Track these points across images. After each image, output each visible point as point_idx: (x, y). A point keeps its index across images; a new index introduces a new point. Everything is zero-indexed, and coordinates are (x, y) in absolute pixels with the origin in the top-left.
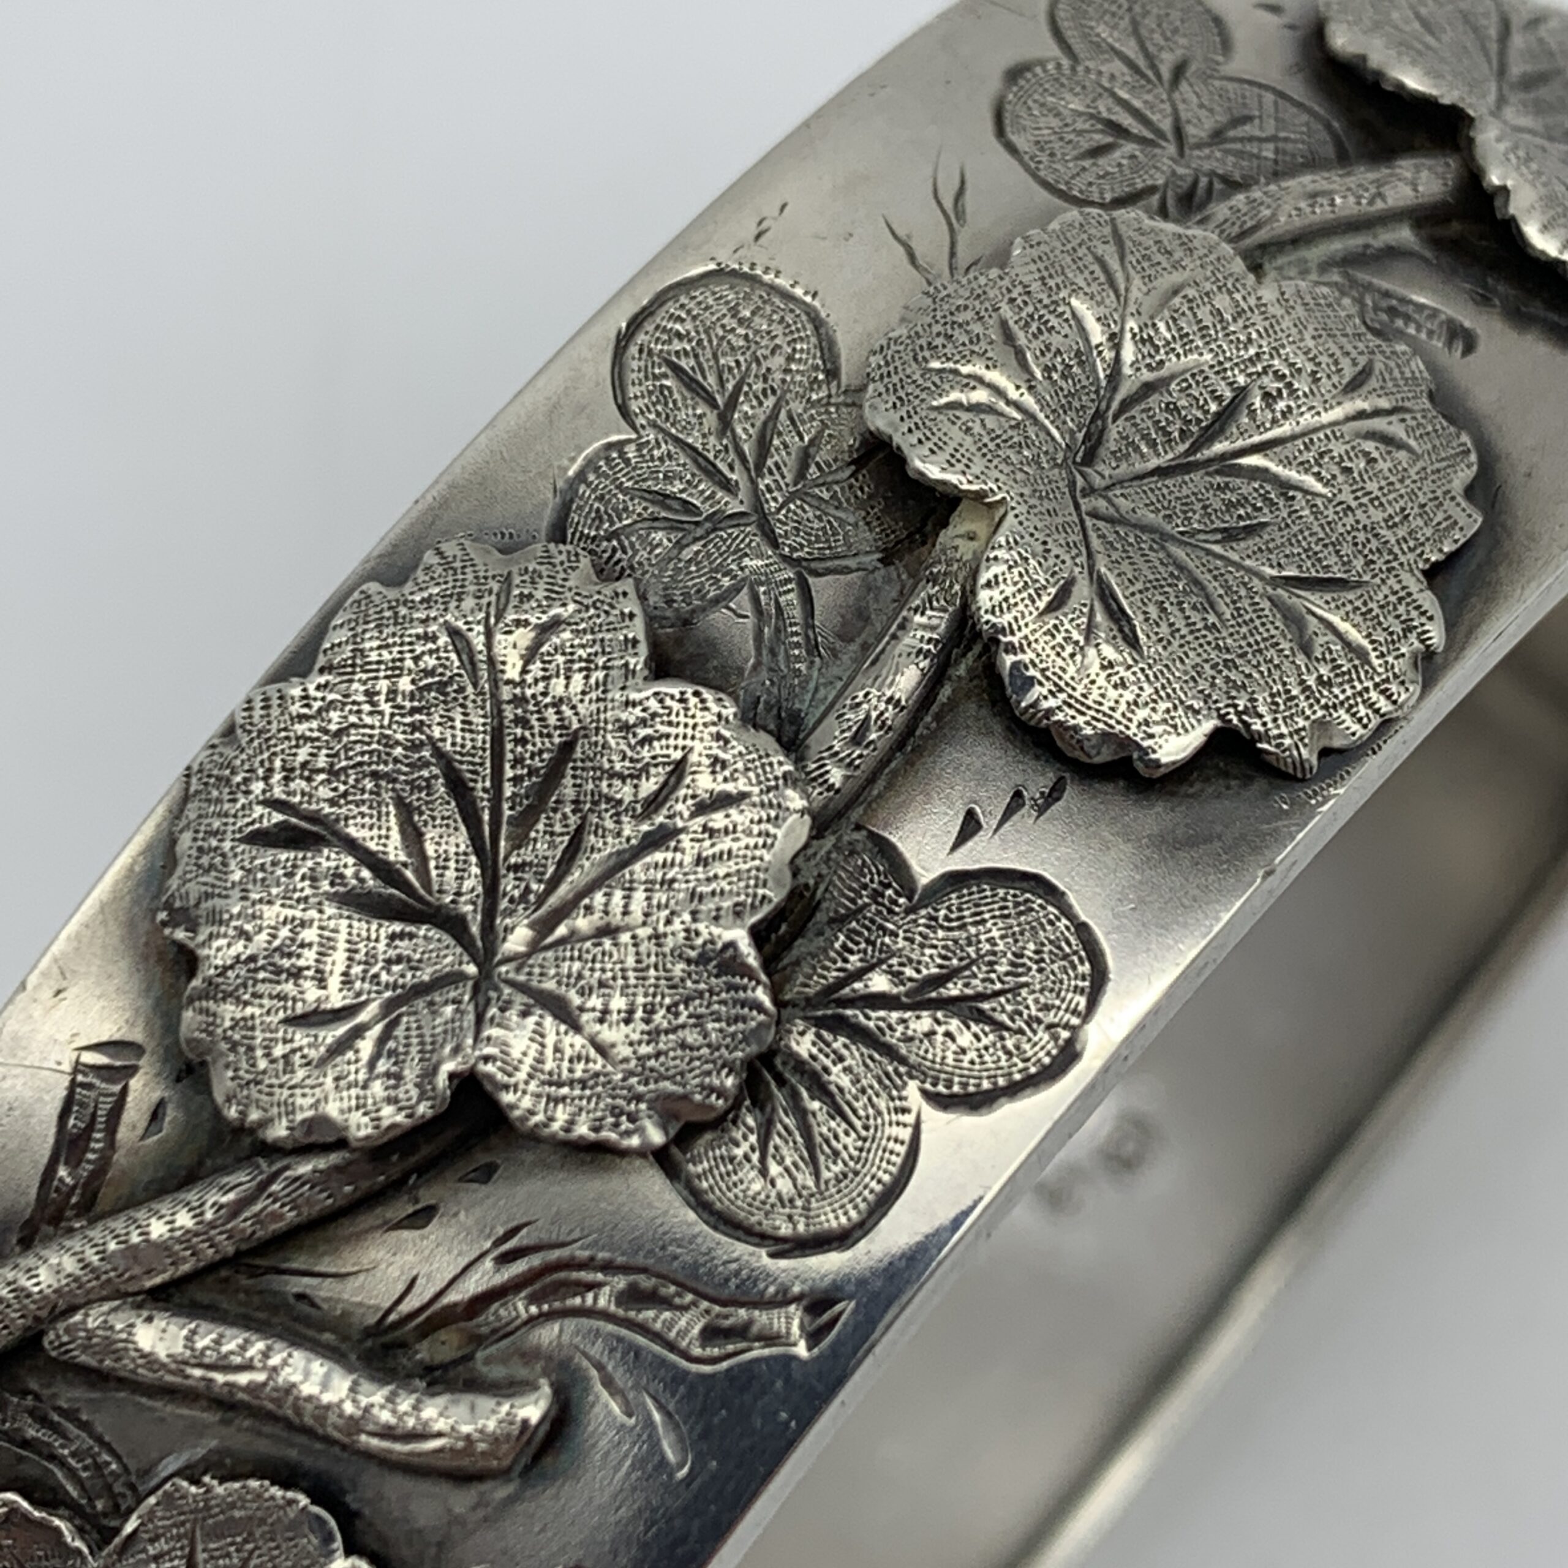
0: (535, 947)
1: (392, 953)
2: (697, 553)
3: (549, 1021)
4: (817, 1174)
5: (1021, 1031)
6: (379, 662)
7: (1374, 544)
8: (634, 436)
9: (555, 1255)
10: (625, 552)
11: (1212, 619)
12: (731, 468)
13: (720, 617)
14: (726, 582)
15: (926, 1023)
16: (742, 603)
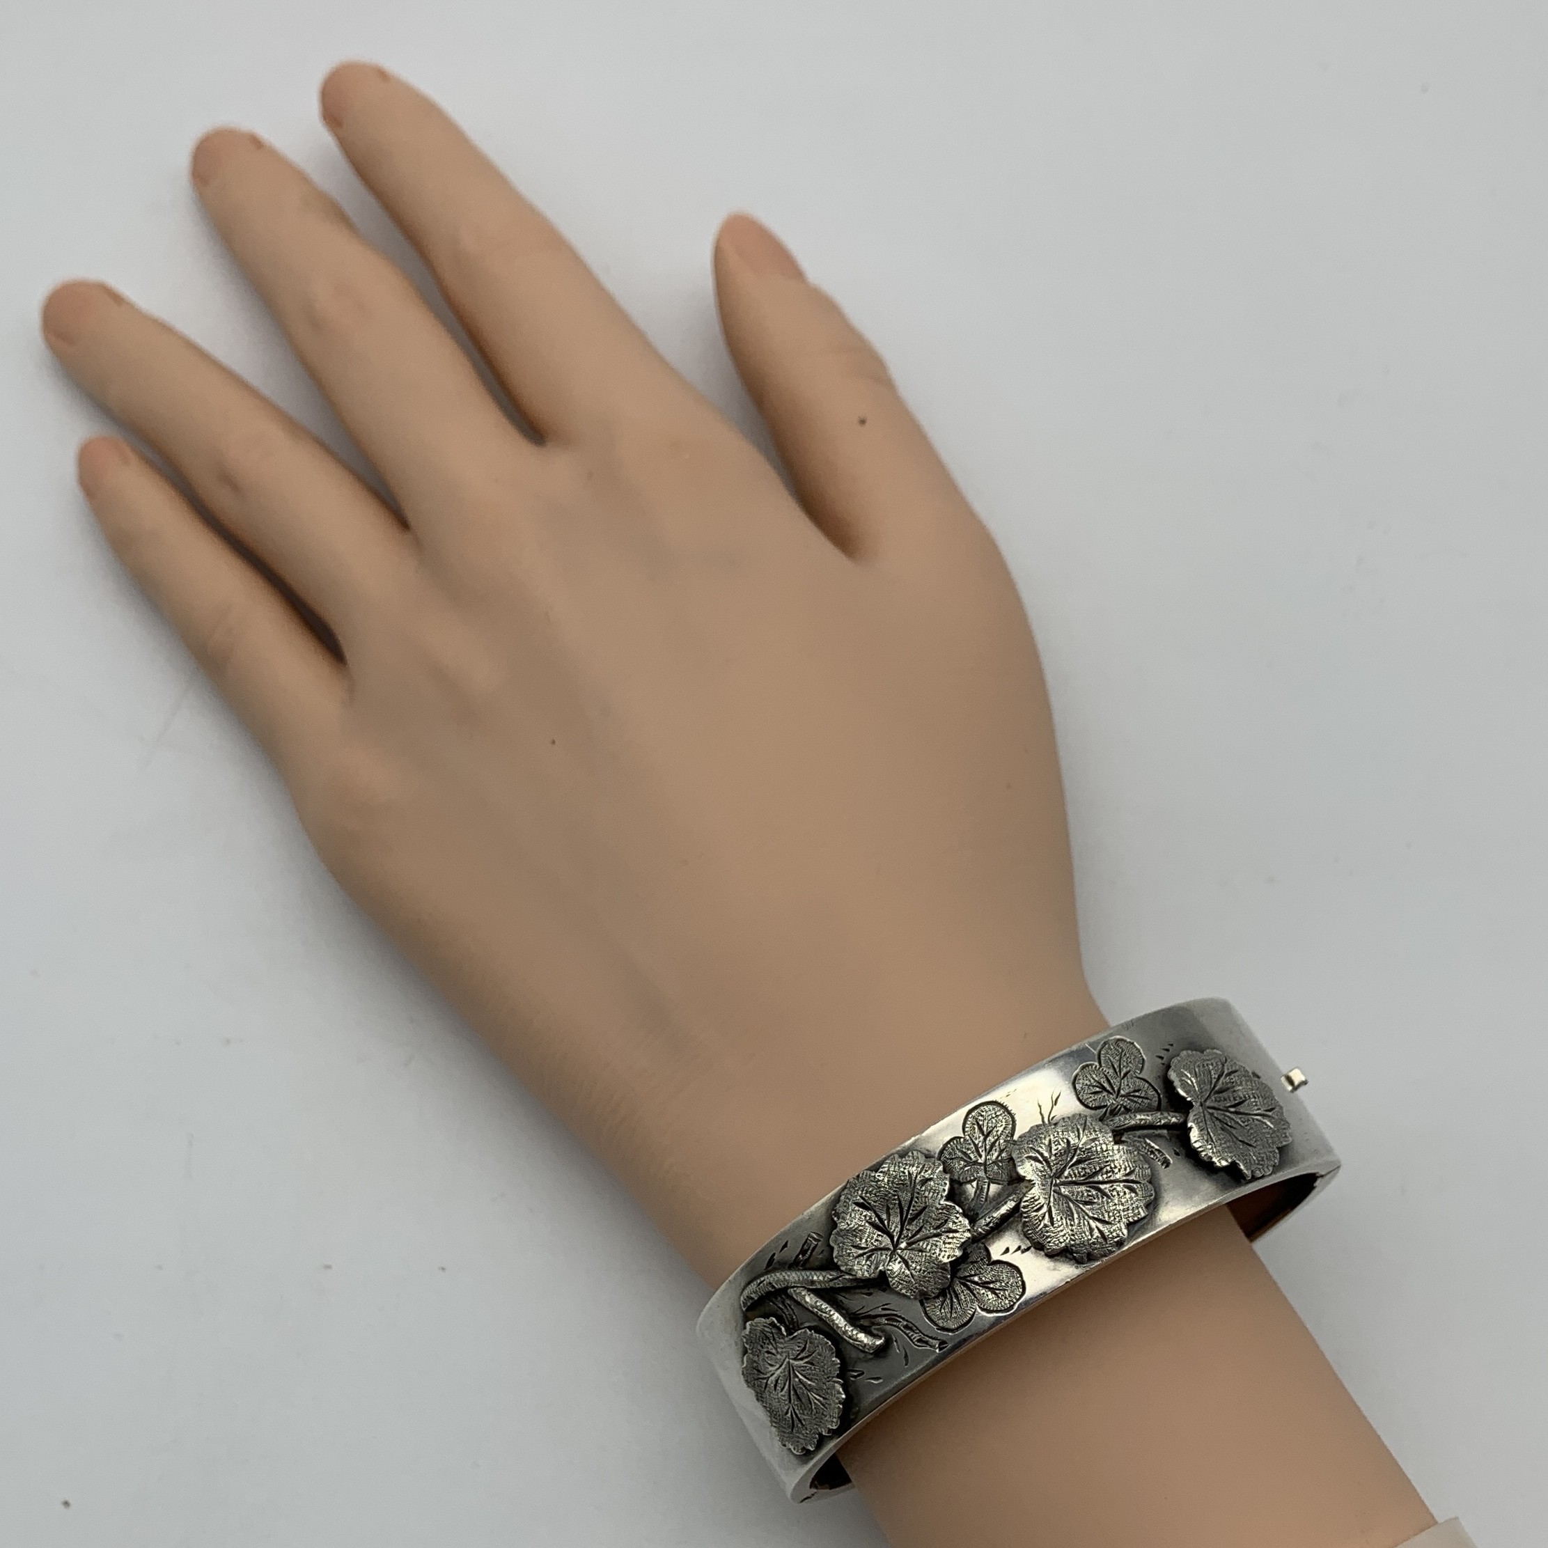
0: (906, 1248)
1: (877, 1238)
2: (968, 1169)
3: (904, 1266)
4: (951, 1315)
5: (1003, 1300)
7: (1118, 1215)
8: (964, 1137)
9: (895, 1313)
10: (952, 1165)
11: (1072, 1223)
12: (982, 1151)
13: (969, 1186)
14: (972, 1178)
15: (984, 1291)
16: (974, 1184)
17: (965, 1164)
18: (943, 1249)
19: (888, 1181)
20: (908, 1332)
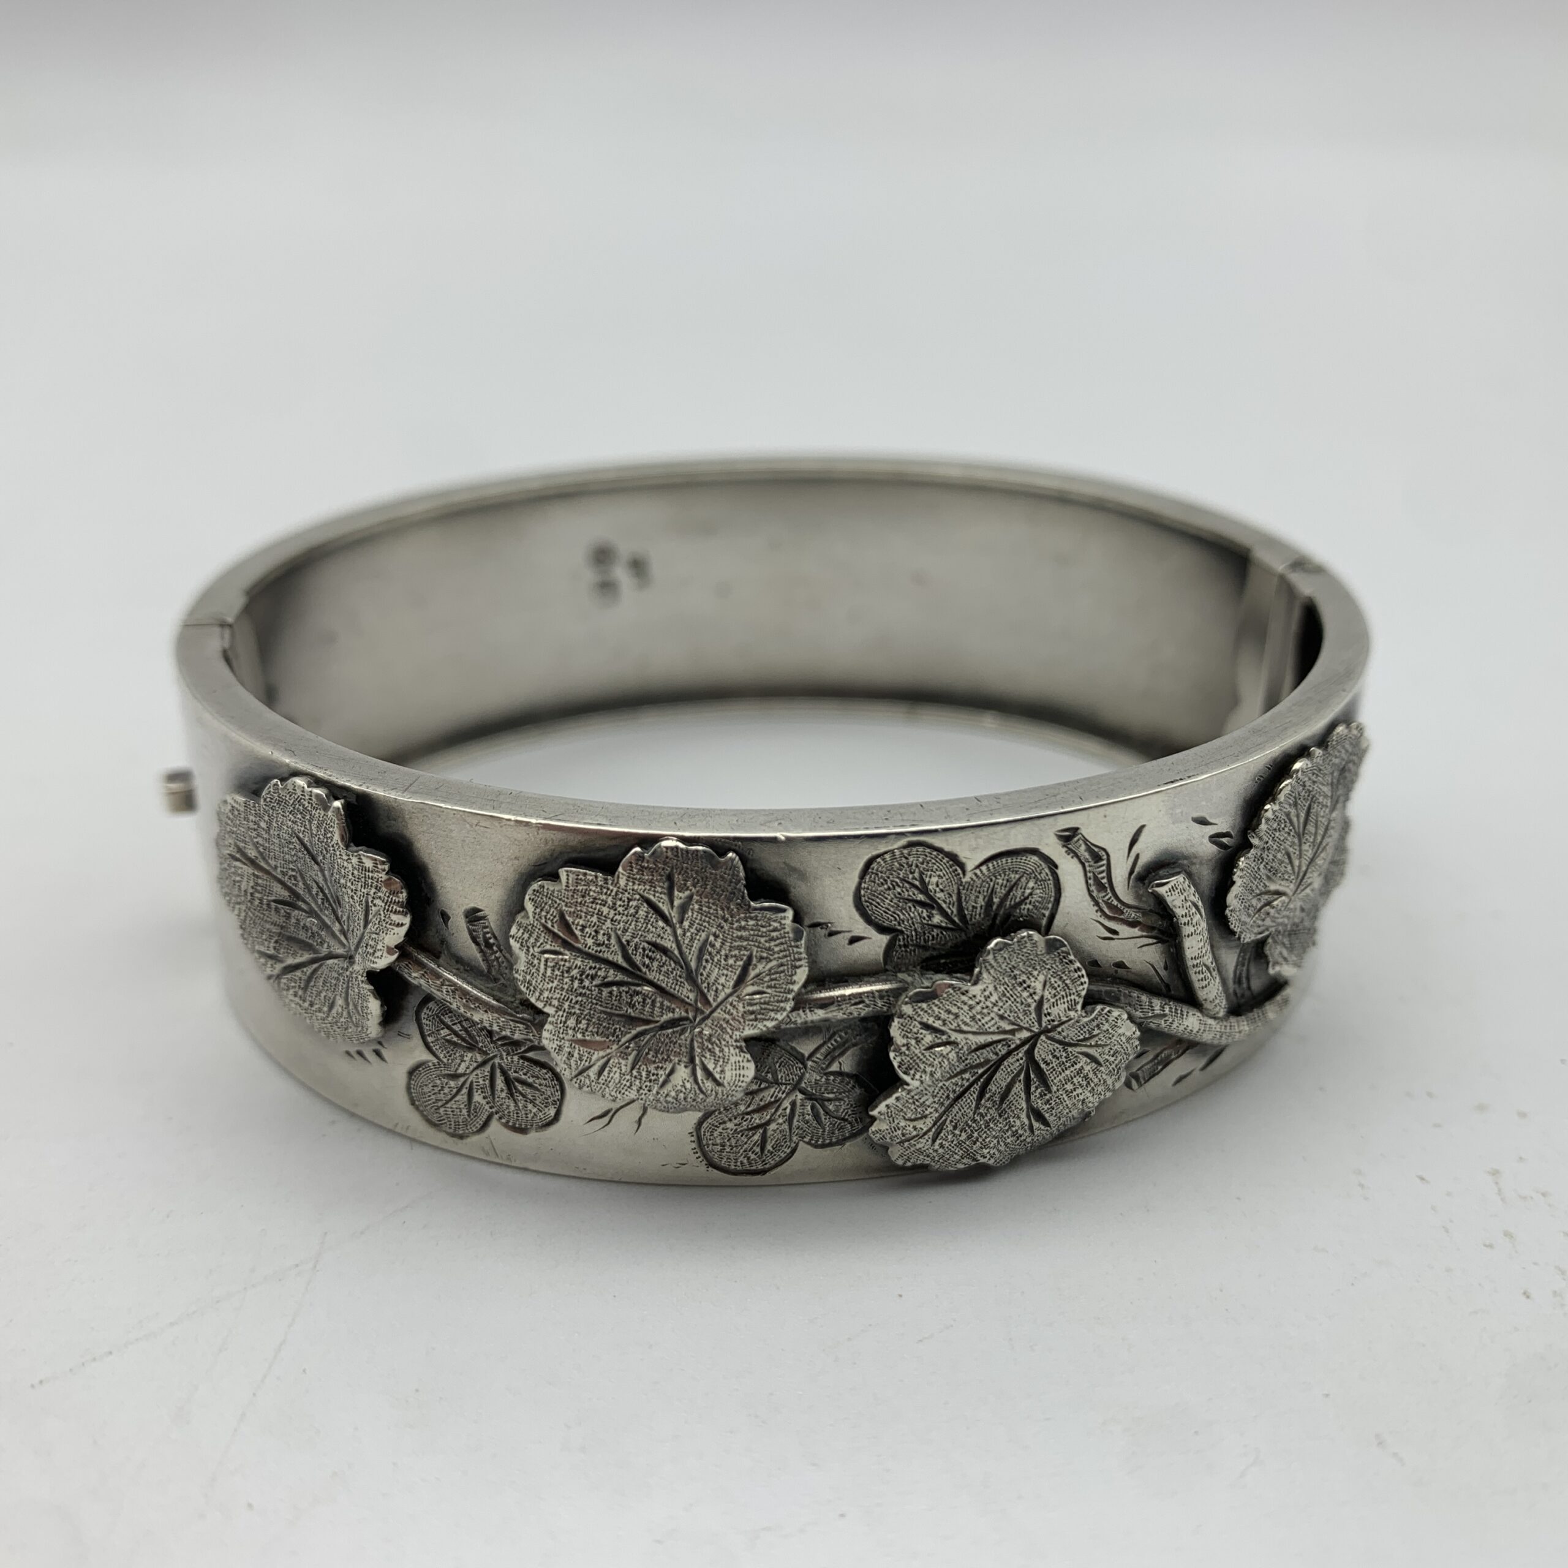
0: (1021, 1028)
1: (1054, 1060)
2: (828, 1093)
3: (1046, 1006)
4: (1019, 879)
5: (917, 866)
6: (962, 1149)
8: (801, 1143)
10: (847, 1112)
11: (712, 938)
12: (785, 1109)
13: (846, 1068)
14: (832, 1078)
15: (940, 895)
16: (835, 1067)
17: (826, 1103)
18: (966, 1008)
19: (975, 1143)
20: (1104, 881)
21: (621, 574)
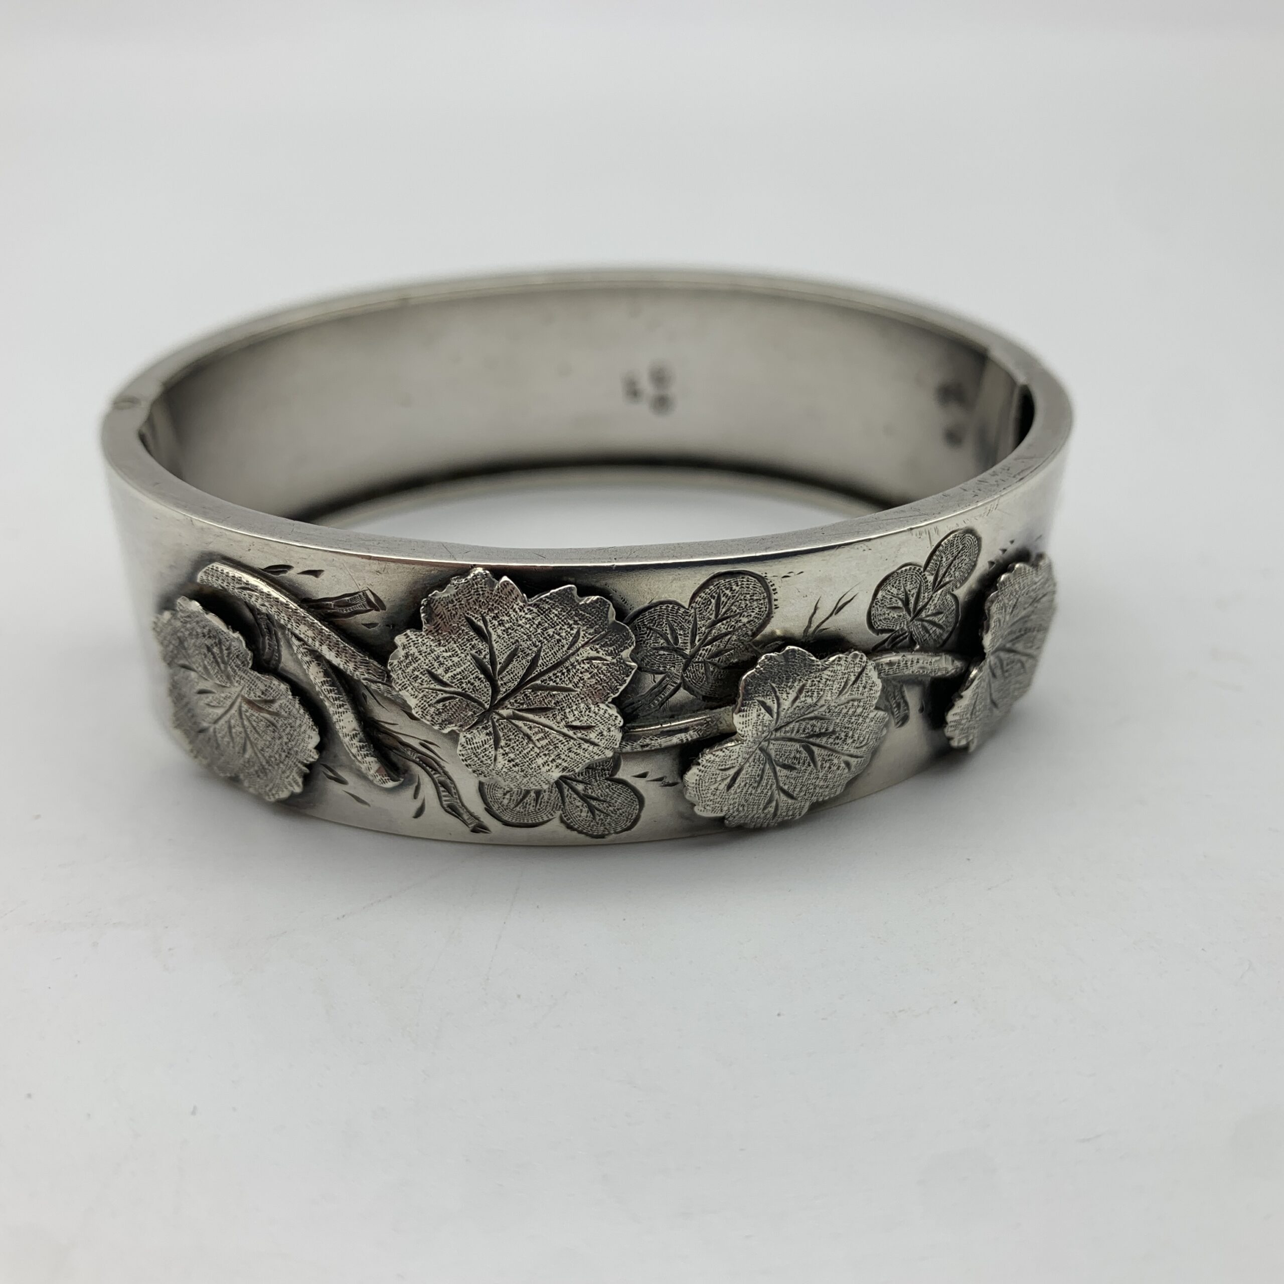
0: (509, 718)
1: (472, 681)
2: (664, 654)
3: (491, 741)
5: (598, 823)
6: (551, 619)
8: (687, 607)
10: (647, 636)
12: (699, 641)
13: (649, 677)
14: (661, 669)
15: (579, 804)
16: (659, 677)
17: (665, 645)
18: (563, 756)
19: (540, 623)
20: (442, 789)
21: (647, 387)
